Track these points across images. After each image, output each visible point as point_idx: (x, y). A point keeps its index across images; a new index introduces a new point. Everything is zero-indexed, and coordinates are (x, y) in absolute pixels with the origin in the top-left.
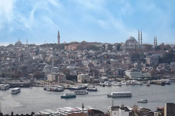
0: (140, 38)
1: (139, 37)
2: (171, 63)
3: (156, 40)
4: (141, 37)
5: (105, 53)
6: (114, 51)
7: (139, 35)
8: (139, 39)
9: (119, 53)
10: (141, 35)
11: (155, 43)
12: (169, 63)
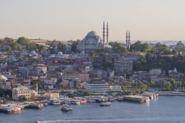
0: (106, 34)
1: (104, 32)
2: (150, 71)
3: (129, 37)
4: (107, 32)
5: (53, 56)
6: (68, 53)
7: (104, 29)
8: (104, 35)
9: (75, 56)
10: (107, 29)
11: (127, 41)
12: (148, 70)
